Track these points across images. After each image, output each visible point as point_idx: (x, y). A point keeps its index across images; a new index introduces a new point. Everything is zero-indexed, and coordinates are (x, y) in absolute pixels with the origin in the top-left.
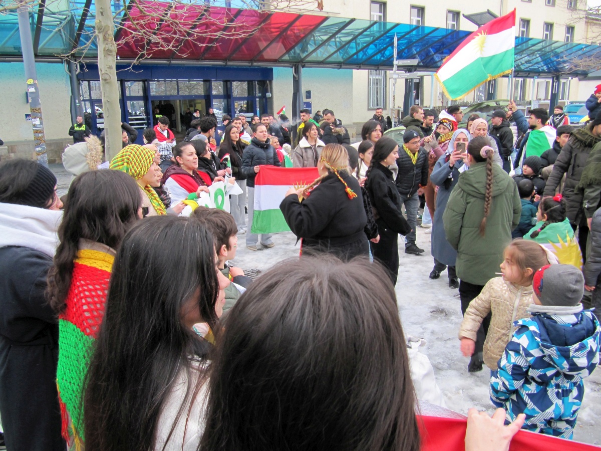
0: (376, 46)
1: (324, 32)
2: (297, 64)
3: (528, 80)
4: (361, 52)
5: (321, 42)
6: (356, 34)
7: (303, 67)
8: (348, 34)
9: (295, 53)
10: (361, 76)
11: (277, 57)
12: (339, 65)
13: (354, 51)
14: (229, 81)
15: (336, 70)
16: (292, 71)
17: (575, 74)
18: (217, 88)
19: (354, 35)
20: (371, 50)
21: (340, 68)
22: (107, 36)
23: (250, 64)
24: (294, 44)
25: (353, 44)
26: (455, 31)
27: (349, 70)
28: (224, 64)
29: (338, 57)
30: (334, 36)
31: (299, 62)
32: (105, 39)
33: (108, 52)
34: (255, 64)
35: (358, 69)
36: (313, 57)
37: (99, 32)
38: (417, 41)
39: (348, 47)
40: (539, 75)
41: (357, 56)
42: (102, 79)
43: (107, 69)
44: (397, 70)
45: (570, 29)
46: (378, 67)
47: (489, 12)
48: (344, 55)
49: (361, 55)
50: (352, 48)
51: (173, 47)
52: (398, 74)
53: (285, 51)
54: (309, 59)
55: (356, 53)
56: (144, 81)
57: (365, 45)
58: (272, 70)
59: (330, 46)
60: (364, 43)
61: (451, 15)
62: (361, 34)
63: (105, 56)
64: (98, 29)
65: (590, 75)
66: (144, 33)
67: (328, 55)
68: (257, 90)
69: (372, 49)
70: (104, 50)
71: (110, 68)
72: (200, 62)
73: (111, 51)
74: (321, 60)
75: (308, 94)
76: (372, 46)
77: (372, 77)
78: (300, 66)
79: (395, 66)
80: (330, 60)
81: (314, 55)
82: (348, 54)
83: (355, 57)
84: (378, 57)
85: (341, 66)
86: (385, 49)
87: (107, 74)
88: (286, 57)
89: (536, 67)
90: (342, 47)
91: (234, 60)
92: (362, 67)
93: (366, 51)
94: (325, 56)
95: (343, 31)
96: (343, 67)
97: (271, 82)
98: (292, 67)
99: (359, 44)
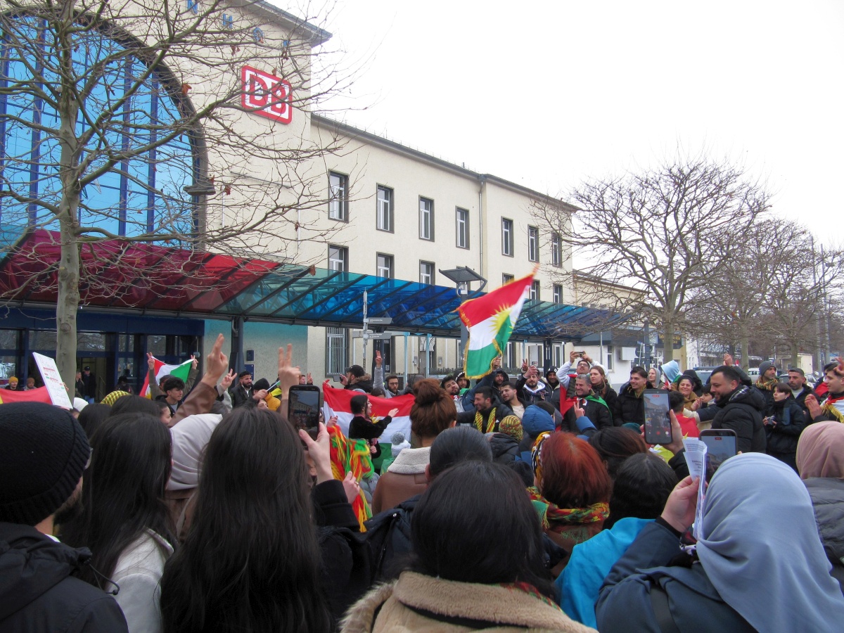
0: (337, 299)
1: (275, 280)
2: (238, 318)
3: (517, 344)
4: (320, 306)
5: (270, 292)
6: (314, 284)
7: (246, 320)
8: (303, 284)
9: (235, 303)
10: (317, 335)
11: (211, 307)
12: (292, 320)
13: (310, 304)
14: (142, 334)
15: (287, 326)
16: (229, 325)
17: (567, 339)
18: (126, 342)
19: (311, 285)
20: (331, 304)
21: (293, 323)
22: (71, 284)
23: (176, 315)
24: (235, 292)
25: (310, 296)
26: (431, 286)
27: (303, 327)
28: (141, 312)
29: (290, 310)
30: (287, 285)
31: (240, 315)
32: (69, 287)
33: (70, 301)
34: (182, 315)
35: (315, 326)
36: (259, 309)
37: (63, 280)
38: (388, 295)
39: (304, 299)
40: (529, 338)
41: (315, 310)
42: (61, 330)
43: (69, 320)
44: (369, 329)
45: (558, 288)
46: (340, 325)
47: (467, 269)
48: (298, 308)
49: (318, 309)
50: (307, 300)
51: (117, 294)
52: (368, 334)
53: (222, 301)
54: (253, 311)
55: (314, 307)
56: (20, 331)
57: (324, 297)
58: (203, 323)
59: (281, 296)
60: (323, 295)
61: (424, 267)
62: (321, 284)
63: (66, 305)
64: (62, 276)
65: (584, 339)
66: (89, 278)
67: (278, 308)
68: (181, 347)
69: (332, 302)
70: (67, 299)
71: (71, 317)
72: (107, 310)
73: (73, 300)
74: (269, 312)
75: (250, 355)
76: (333, 299)
77: (331, 336)
78: (241, 319)
79: (365, 324)
80: (280, 313)
81: (260, 306)
82: (303, 307)
83: (312, 311)
84: (340, 312)
85: (294, 321)
86: (349, 303)
87: (67, 324)
88: (224, 308)
89: (525, 329)
90: (295, 299)
91: (154, 308)
92: (320, 324)
93: (326, 305)
94: (274, 308)
95: (300, 280)
96: (296, 322)
97: (201, 337)
98: (231, 321)
99: (316, 295)
